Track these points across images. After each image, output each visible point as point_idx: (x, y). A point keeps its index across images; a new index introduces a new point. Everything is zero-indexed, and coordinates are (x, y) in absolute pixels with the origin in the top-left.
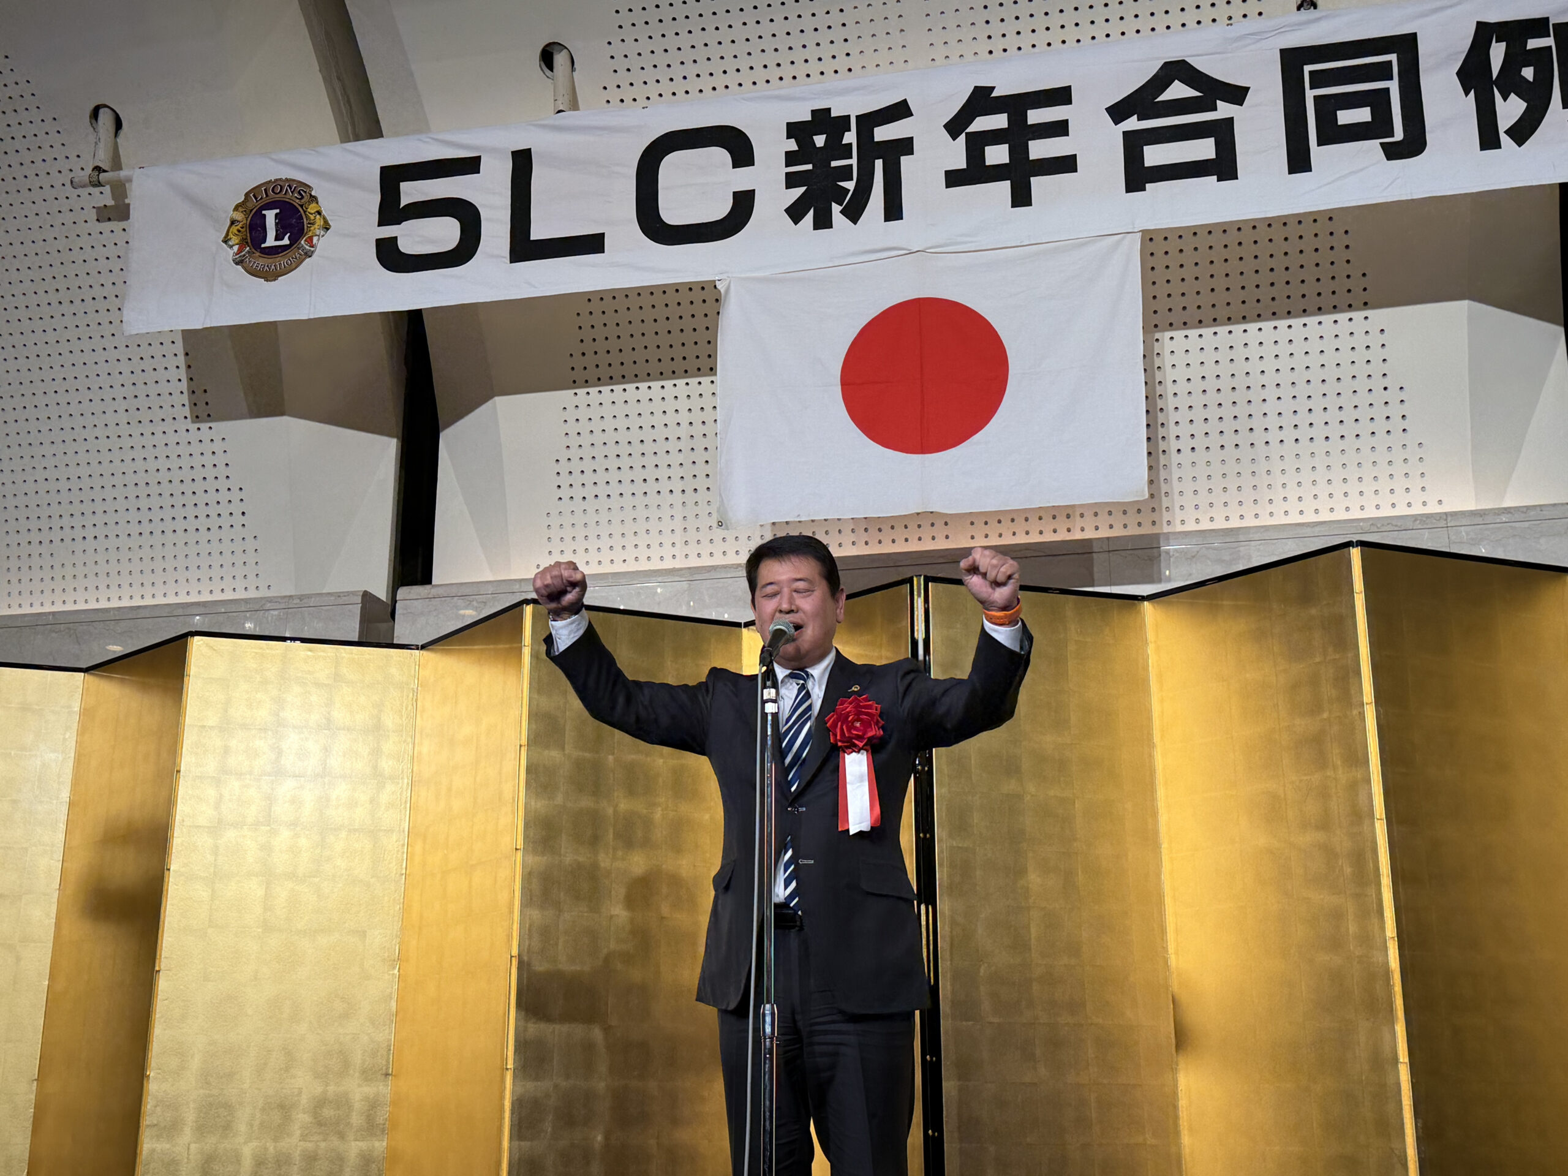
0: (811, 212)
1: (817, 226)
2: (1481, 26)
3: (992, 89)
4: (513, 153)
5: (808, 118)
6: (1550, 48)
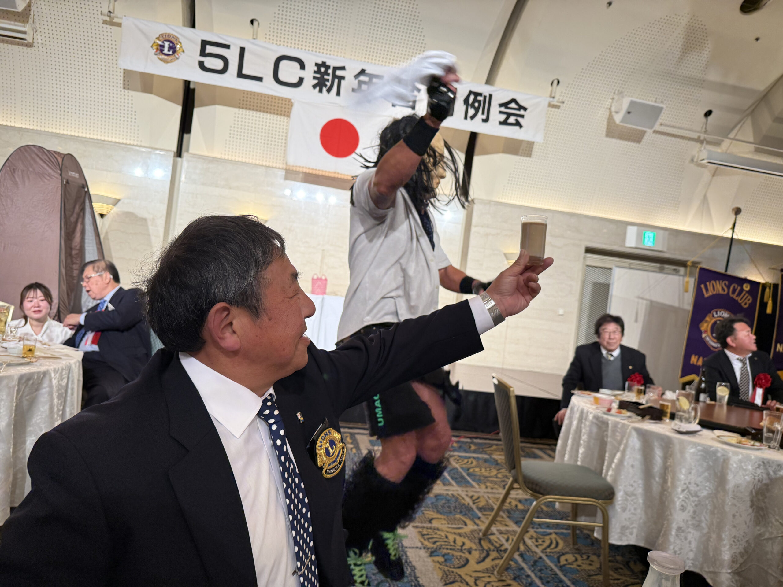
0: (318, 88)
1: (319, 92)
2: (470, 91)
3: (366, 70)
4: (240, 47)
5: (321, 63)
6: (481, 100)
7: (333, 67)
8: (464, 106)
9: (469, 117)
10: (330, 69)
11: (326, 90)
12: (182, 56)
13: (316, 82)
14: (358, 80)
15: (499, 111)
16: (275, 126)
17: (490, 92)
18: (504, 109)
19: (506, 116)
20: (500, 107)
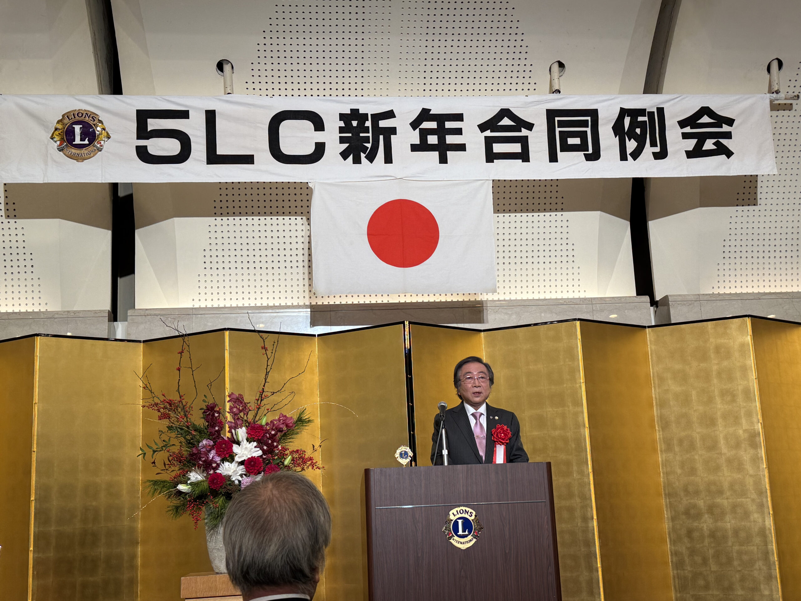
0: (352, 156)
1: (354, 163)
2: (622, 109)
3: (430, 110)
4: (206, 111)
5: (349, 112)
6: (646, 121)
7: (371, 115)
8: (616, 137)
9: (630, 154)
10: (368, 120)
11: (365, 157)
12: (107, 145)
13: (346, 146)
14: (420, 129)
15: (682, 133)
16: (281, 234)
17: (658, 105)
18: (691, 128)
19: (697, 141)
20: (682, 127)
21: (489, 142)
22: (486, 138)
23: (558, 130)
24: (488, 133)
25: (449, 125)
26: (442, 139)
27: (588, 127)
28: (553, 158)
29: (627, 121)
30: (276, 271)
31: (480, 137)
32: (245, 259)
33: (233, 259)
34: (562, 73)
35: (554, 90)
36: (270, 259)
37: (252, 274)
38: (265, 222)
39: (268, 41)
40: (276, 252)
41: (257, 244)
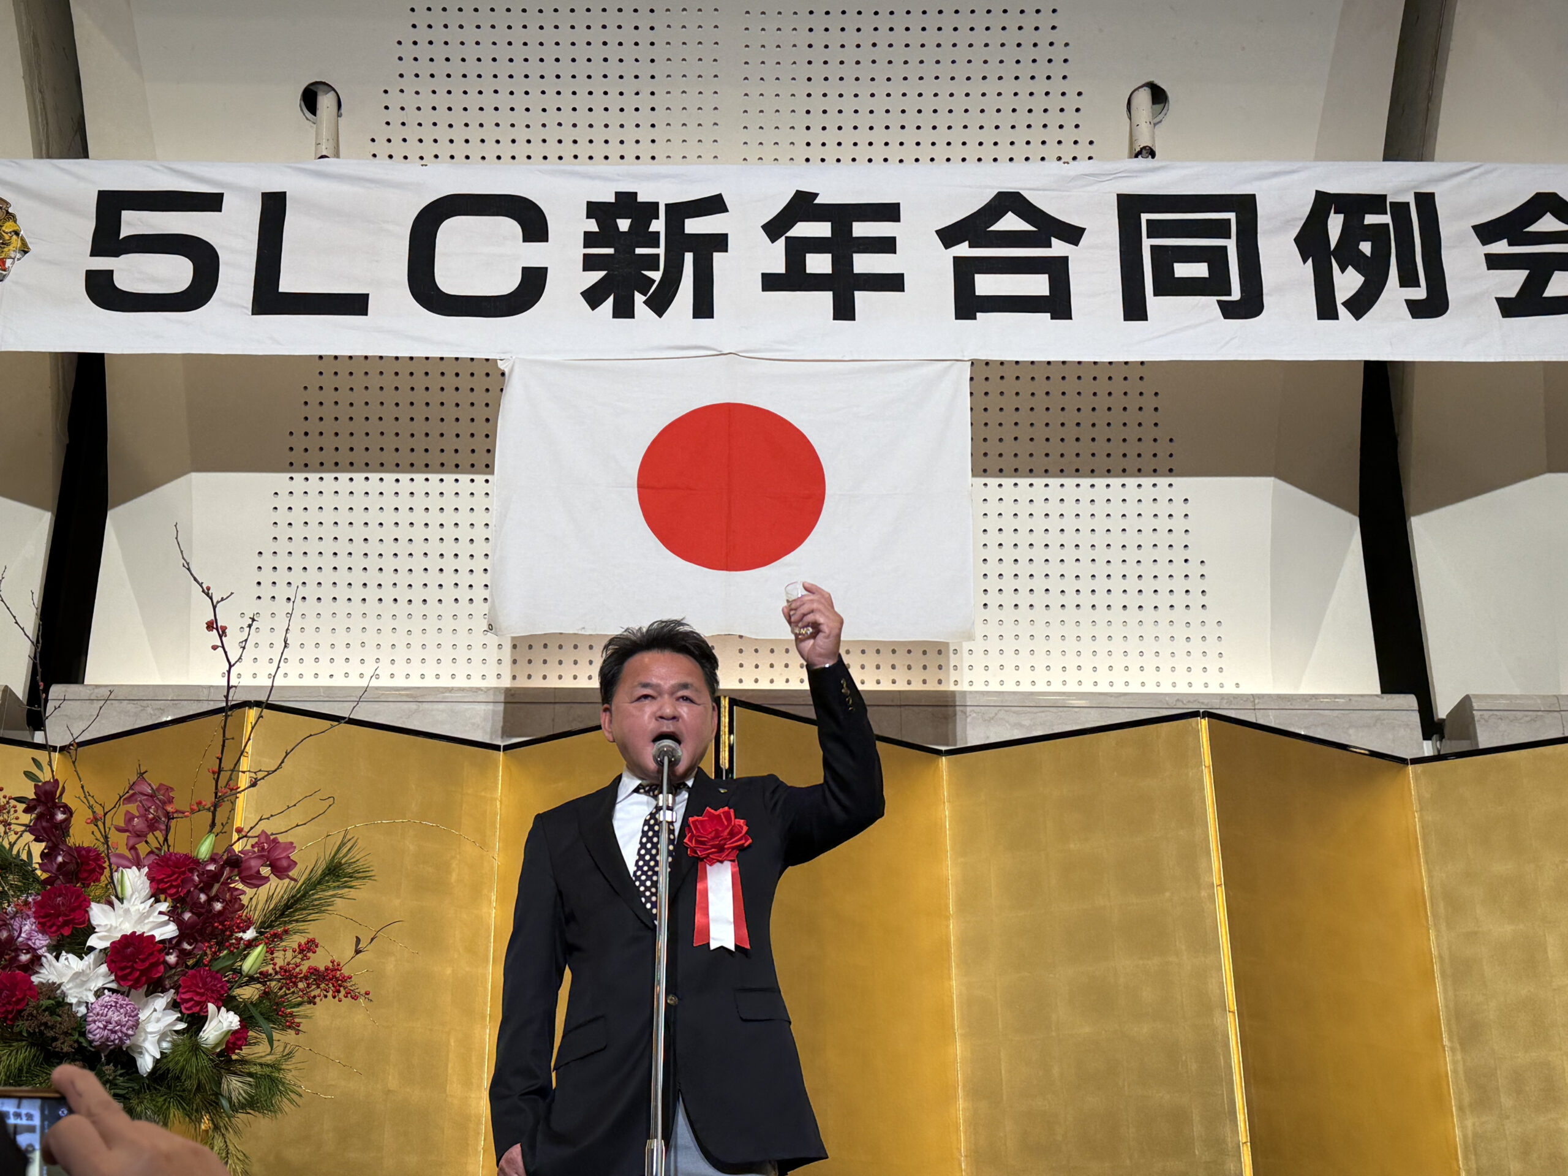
0: (611, 298)
1: (616, 315)
2: (1319, 194)
3: (816, 195)
4: (264, 195)
5: (612, 199)
6: (1388, 225)
7: (667, 205)
8: (1305, 261)
9: (1345, 304)
10: (657, 218)
11: (645, 302)
12: (18, 266)
13: (597, 276)
14: (786, 237)
15: (1488, 257)
16: (449, 518)
17: (1414, 187)
18: (1510, 244)
19: (1529, 273)
20: (1485, 241)
21: (964, 271)
22: (957, 261)
23: (1147, 243)
24: (963, 250)
25: (861, 229)
26: (842, 263)
27: (1229, 237)
28: (1135, 309)
29: (1335, 224)
30: (433, 608)
31: (945, 258)
32: (358, 577)
33: (327, 577)
34: (1161, 116)
35: (1138, 149)
36: (418, 578)
37: (372, 616)
38: (412, 487)
39: (422, 35)
40: (434, 563)
41: (389, 540)
